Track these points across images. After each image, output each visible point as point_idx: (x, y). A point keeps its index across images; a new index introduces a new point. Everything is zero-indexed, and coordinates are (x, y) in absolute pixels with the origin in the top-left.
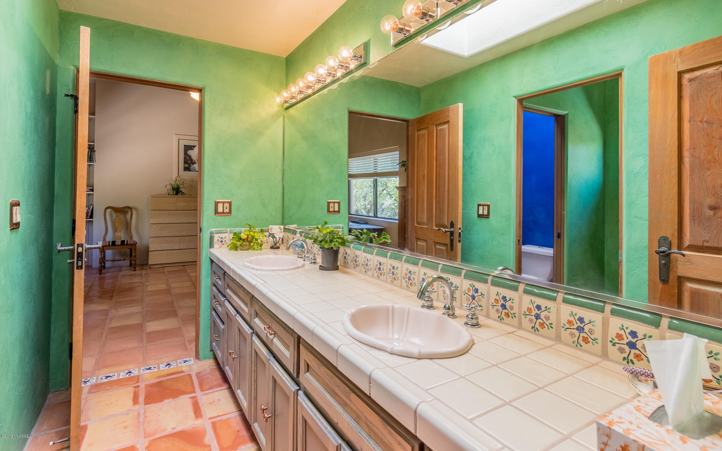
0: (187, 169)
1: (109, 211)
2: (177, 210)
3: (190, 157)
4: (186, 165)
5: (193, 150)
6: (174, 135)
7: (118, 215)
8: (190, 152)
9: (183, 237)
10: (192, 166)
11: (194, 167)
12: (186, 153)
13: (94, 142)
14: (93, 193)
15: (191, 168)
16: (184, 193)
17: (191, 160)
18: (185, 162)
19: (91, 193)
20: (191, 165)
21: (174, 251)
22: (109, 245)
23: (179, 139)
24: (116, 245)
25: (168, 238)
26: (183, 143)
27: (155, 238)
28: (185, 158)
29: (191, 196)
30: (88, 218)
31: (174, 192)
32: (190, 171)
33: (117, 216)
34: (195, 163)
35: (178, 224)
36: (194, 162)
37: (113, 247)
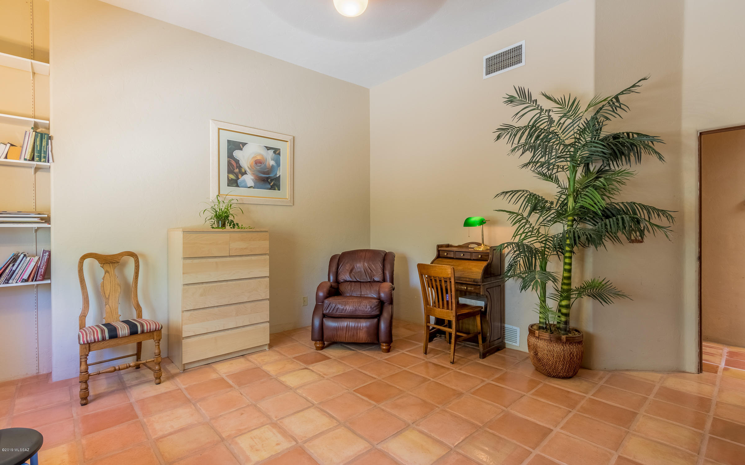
0: (233, 183)
1: (87, 261)
2: (230, 256)
3: (237, 162)
4: (232, 176)
5: (241, 149)
6: (211, 121)
7: (109, 270)
8: (237, 154)
9: (242, 305)
10: (242, 178)
11: (244, 181)
12: (230, 156)
13: (49, 120)
14: (49, 226)
15: (239, 181)
16: (237, 224)
17: (240, 167)
18: (230, 171)
19: (46, 225)
20: (240, 176)
21: (227, 332)
22: (104, 339)
23: (219, 129)
24: (119, 338)
25: (216, 309)
26: (226, 136)
27: (192, 312)
28: (229, 164)
29: (251, 230)
30: (38, 278)
31: (219, 222)
32: (237, 186)
33: (106, 272)
34: (245, 173)
35: (234, 282)
36: (243, 171)
37: (114, 341)
